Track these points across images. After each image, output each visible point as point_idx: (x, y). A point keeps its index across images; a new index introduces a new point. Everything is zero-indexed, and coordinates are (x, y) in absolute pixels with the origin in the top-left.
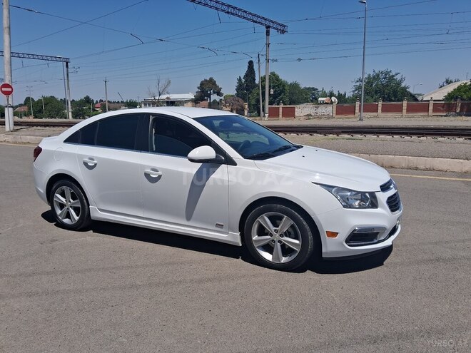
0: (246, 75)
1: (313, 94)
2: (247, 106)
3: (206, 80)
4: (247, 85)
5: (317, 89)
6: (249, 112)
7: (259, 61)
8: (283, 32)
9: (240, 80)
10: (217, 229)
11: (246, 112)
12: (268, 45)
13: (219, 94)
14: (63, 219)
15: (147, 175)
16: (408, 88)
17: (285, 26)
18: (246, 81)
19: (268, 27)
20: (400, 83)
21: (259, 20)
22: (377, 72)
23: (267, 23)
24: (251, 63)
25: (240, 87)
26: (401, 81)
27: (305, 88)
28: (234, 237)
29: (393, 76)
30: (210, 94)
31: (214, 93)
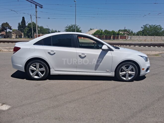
0: (22, 22)
1: (48, 31)
2: (23, 34)
3: (4, 23)
4: (22, 26)
5: (49, 29)
6: (24, 36)
7: (31, 17)
8: (41, 8)
9: (19, 24)
10: (107, 72)
11: (23, 37)
12: (36, 12)
13: (10, 29)
14: (34, 76)
15: (80, 56)
16: (81, 30)
17: (42, 6)
18: (22, 24)
19: (36, 5)
20: (79, 29)
21: (33, 2)
22: (72, 25)
23: (36, 3)
24: (23, 18)
25: (20, 27)
26: (80, 28)
27: (45, 29)
28: (112, 74)
29: (77, 26)
30: (6, 29)
31: (8, 28)
